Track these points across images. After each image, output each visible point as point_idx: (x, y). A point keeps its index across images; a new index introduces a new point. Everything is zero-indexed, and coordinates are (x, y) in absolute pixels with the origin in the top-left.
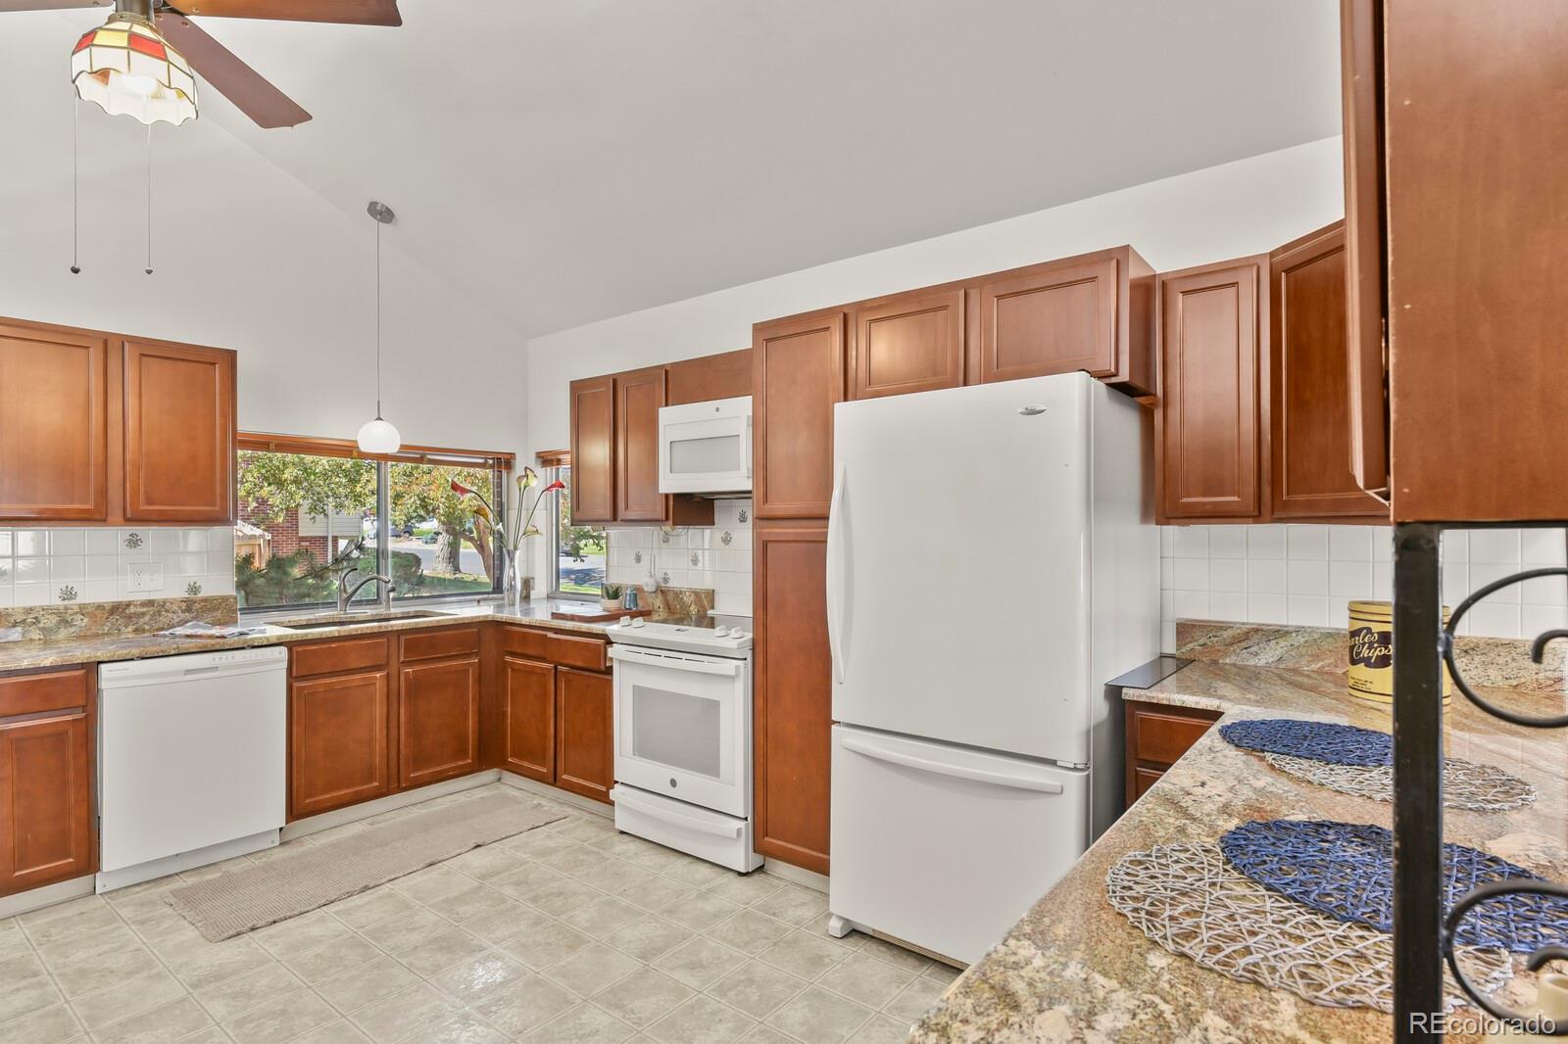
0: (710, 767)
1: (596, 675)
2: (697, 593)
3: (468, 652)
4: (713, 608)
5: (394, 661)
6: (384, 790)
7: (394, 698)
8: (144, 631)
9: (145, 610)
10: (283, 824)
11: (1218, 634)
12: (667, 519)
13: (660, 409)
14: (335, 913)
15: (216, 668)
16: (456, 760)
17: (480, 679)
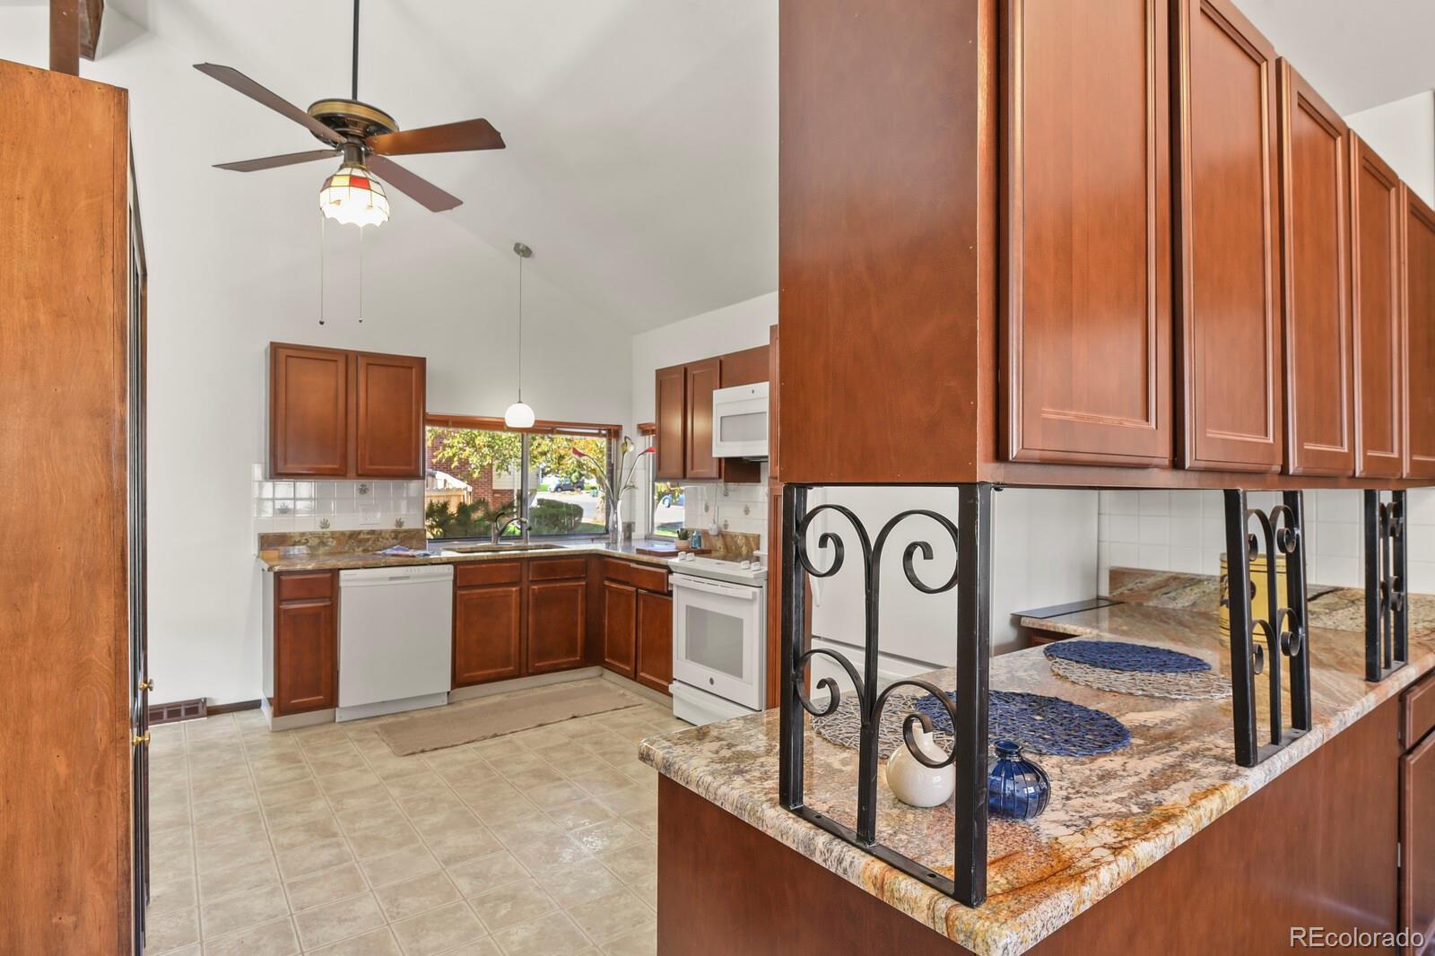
0: (736, 669)
1: (661, 596)
2: (746, 537)
3: (578, 576)
4: (758, 549)
5: (525, 579)
6: (517, 674)
7: (524, 606)
8: (368, 551)
9: (369, 536)
10: (449, 690)
11: (1143, 580)
12: (720, 477)
13: (715, 392)
14: (474, 748)
15: (408, 577)
16: (569, 657)
17: (586, 597)
